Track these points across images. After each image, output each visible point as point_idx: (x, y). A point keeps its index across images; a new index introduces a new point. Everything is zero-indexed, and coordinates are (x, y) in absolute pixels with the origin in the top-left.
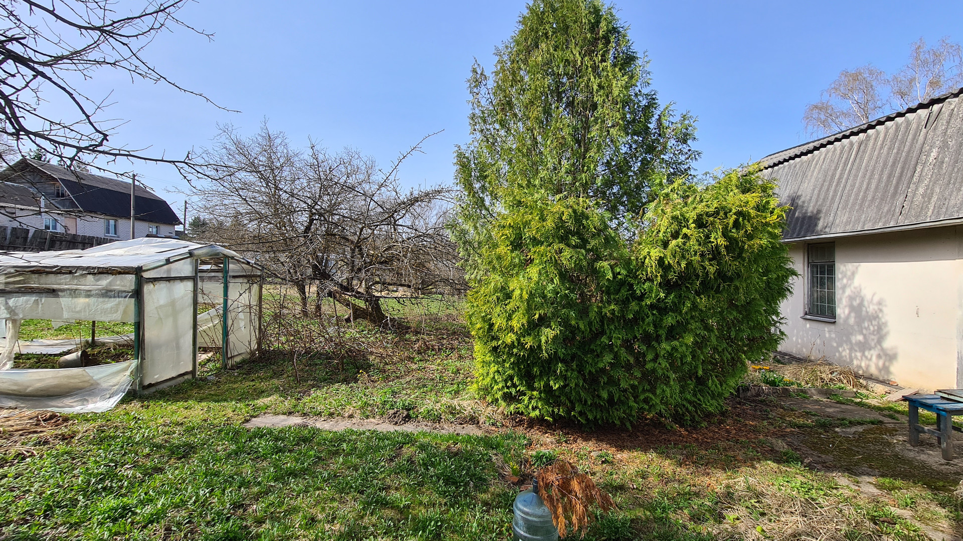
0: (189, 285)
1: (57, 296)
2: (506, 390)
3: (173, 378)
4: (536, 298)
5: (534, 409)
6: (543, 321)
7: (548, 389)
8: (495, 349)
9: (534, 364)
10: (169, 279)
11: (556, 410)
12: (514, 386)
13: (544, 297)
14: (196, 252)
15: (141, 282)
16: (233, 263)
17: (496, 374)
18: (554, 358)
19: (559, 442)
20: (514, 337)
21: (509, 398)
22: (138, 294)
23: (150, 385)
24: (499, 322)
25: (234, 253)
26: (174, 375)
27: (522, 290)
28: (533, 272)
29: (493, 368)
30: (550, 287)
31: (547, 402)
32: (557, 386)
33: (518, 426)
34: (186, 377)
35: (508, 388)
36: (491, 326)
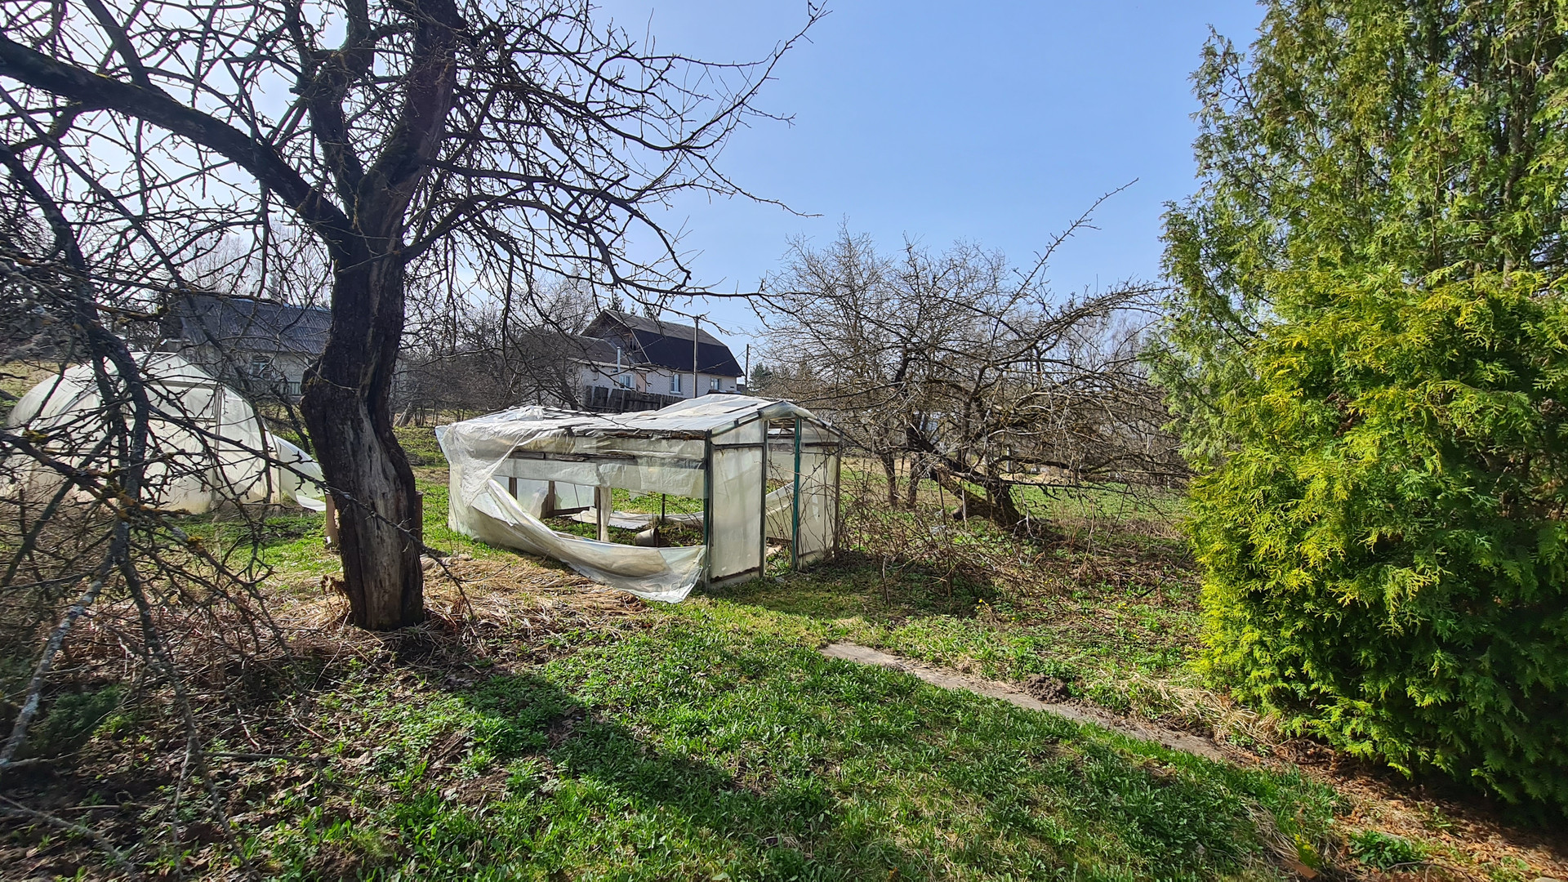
0: (758, 454)
1: (636, 464)
2: (1280, 684)
3: (739, 574)
4: (1371, 499)
5: (1356, 737)
6: (1391, 551)
7: (1399, 704)
8: (1256, 597)
9: (1361, 643)
10: (737, 447)
11: (1423, 754)
12: (1304, 678)
13: (1395, 497)
14: (765, 412)
15: (710, 449)
16: (806, 427)
17: (1256, 648)
18: (1418, 639)
19: (1429, 826)
20: (1307, 578)
21: (1287, 702)
22: (707, 465)
23: (718, 579)
24: (1265, 543)
25: (807, 411)
26: (741, 570)
27: (1330, 480)
28: (1364, 444)
29: (1250, 635)
30: (1414, 477)
31: (1395, 729)
32: (1428, 700)
33: (1312, 764)
34: (753, 574)
35: (1287, 680)
36: (1248, 550)
